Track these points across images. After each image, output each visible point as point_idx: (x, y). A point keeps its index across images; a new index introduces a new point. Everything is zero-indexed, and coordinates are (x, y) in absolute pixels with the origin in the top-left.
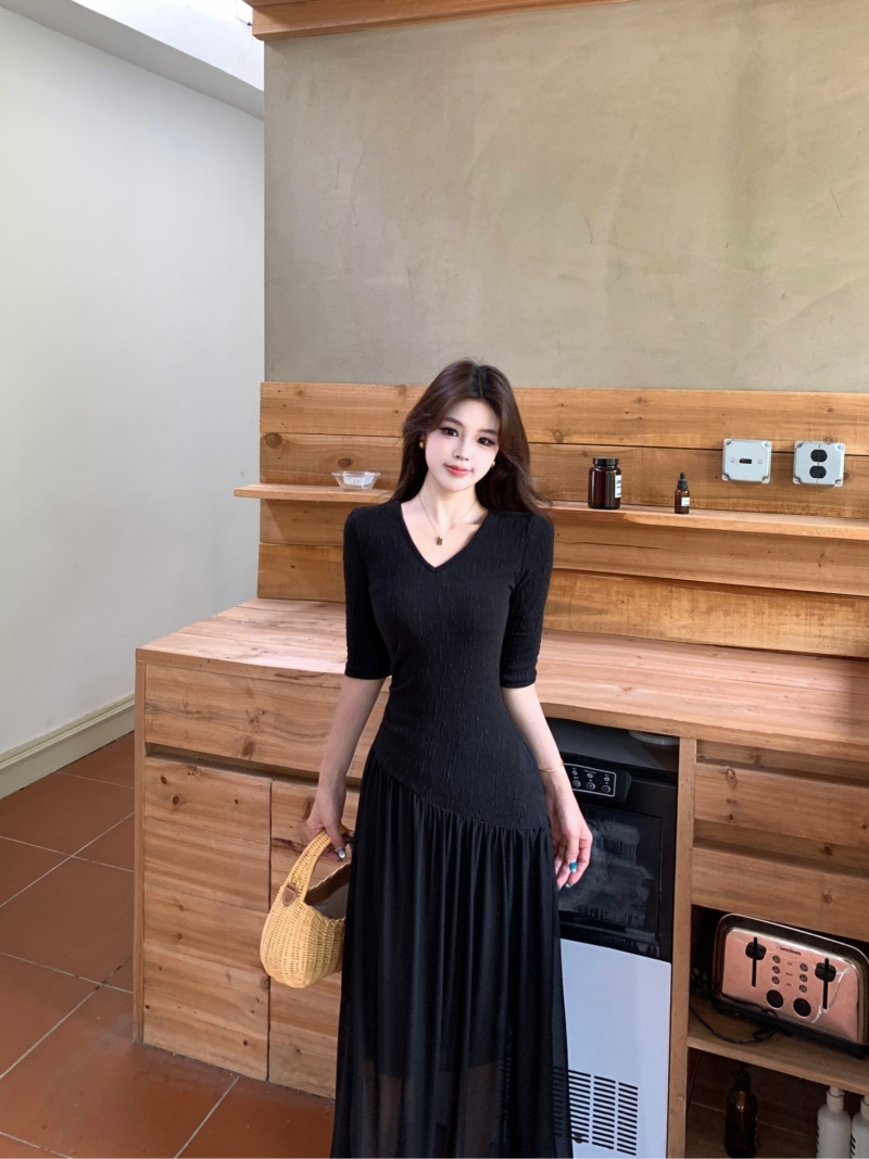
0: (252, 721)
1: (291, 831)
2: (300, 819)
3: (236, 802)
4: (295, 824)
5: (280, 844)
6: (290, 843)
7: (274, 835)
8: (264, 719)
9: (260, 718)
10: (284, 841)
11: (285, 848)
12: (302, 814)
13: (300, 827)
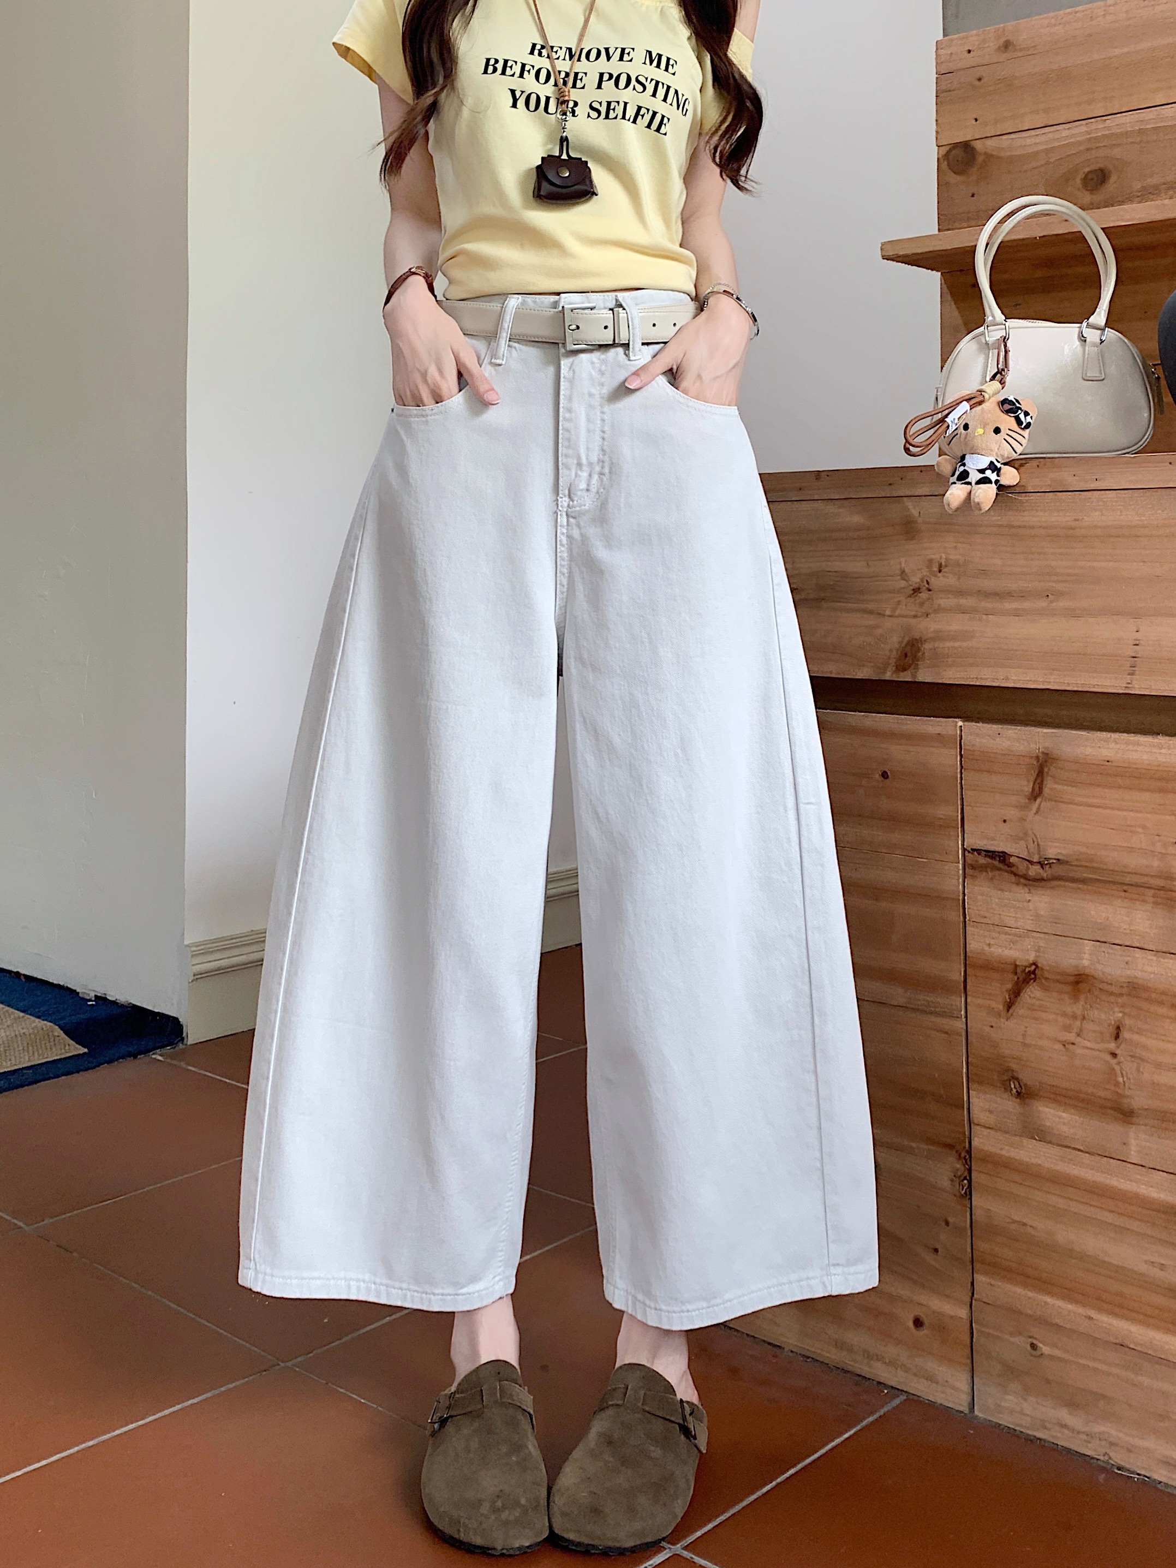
0: (917, 590)
1: (1005, 828)
2: (1024, 801)
3: (885, 775)
4: (1012, 813)
5: (982, 860)
6: (1002, 857)
7: (973, 841)
8: (939, 581)
9: (933, 580)
10: (991, 854)
11: (994, 868)
12: (1028, 788)
13: (1022, 820)
